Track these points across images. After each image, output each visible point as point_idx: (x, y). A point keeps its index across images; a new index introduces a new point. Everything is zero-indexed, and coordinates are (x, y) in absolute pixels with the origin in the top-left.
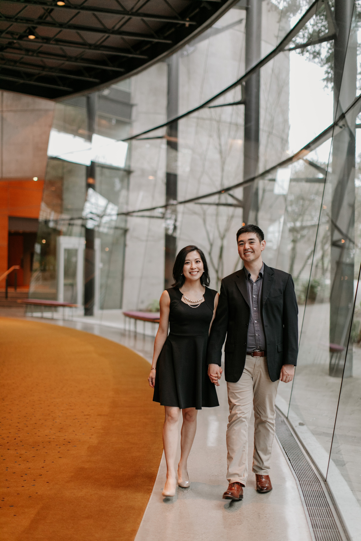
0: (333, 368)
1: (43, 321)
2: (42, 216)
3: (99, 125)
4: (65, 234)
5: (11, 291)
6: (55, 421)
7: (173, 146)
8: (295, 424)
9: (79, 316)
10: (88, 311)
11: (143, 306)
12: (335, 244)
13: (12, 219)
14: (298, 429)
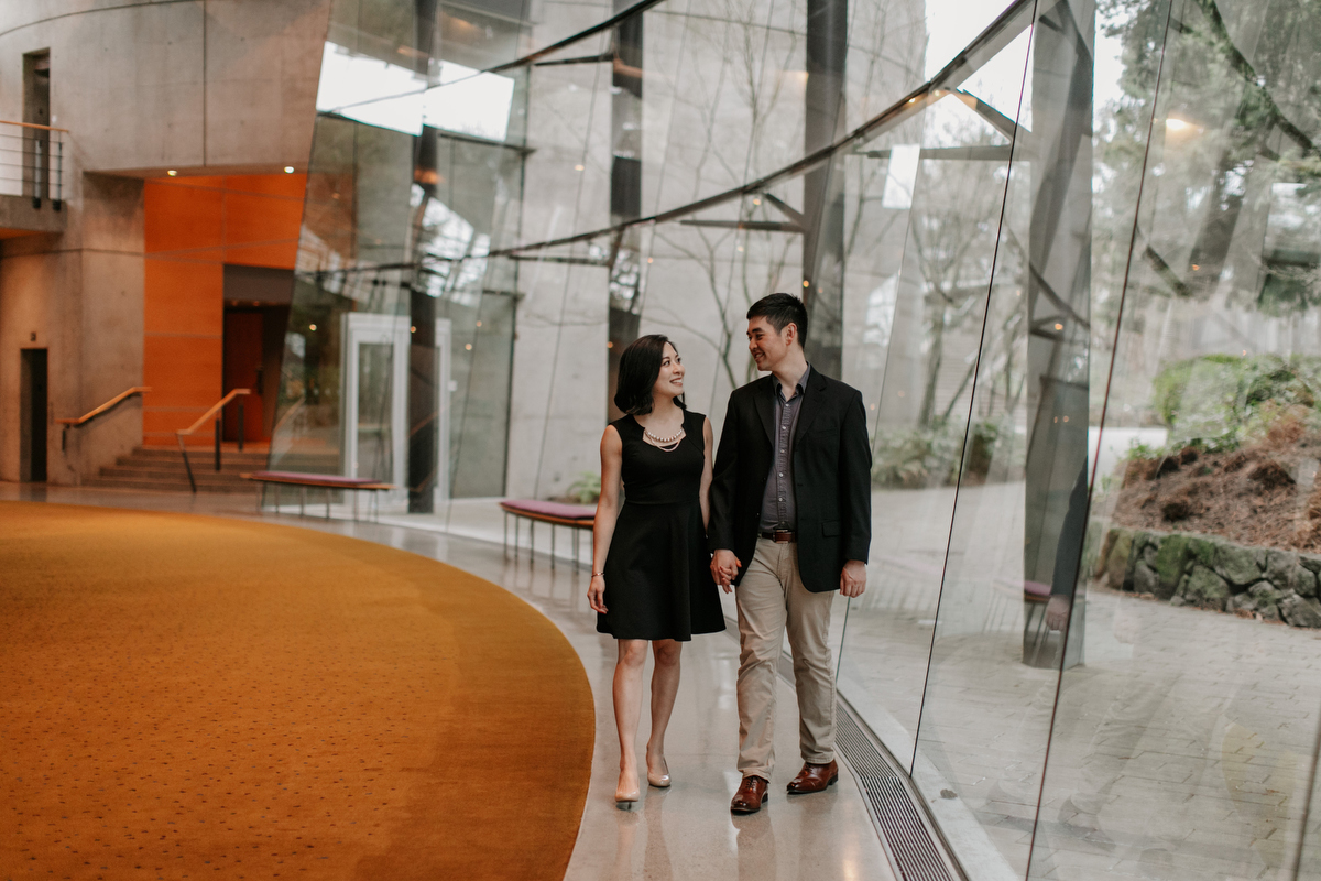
0: (1034, 644)
1: (304, 525)
2: (305, 264)
3: (447, 34)
4: (364, 309)
5: (229, 450)
6: (283, 786)
7: (629, 85)
8: (931, 794)
9: (395, 514)
10: (420, 501)
11: (558, 490)
12: (1036, 331)
13: (230, 269)
14: (941, 809)
